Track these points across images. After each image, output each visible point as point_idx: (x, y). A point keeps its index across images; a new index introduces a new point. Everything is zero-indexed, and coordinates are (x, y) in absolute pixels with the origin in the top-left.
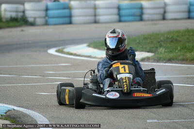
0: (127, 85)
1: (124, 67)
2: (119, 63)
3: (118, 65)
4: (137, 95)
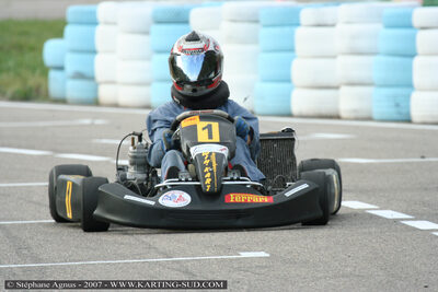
0: (212, 172)
1: (209, 127)
2: (197, 117)
3: (195, 121)
4: (235, 198)
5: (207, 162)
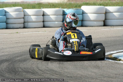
2: (71, 32)
3: (70, 33)
4: (83, 53)
5: (75, 43)
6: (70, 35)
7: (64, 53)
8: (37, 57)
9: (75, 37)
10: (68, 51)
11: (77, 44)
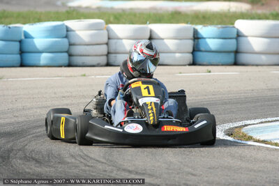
1: (148, 88)
2: (140, 82)
3: (140, 84)
4: (167, 128)
5: (150, 107)
6: (139, 88)
7: (125, 129)
8: (63, 136)
9: (149, 93)
10: (135, 125)
11: (154, 109)
